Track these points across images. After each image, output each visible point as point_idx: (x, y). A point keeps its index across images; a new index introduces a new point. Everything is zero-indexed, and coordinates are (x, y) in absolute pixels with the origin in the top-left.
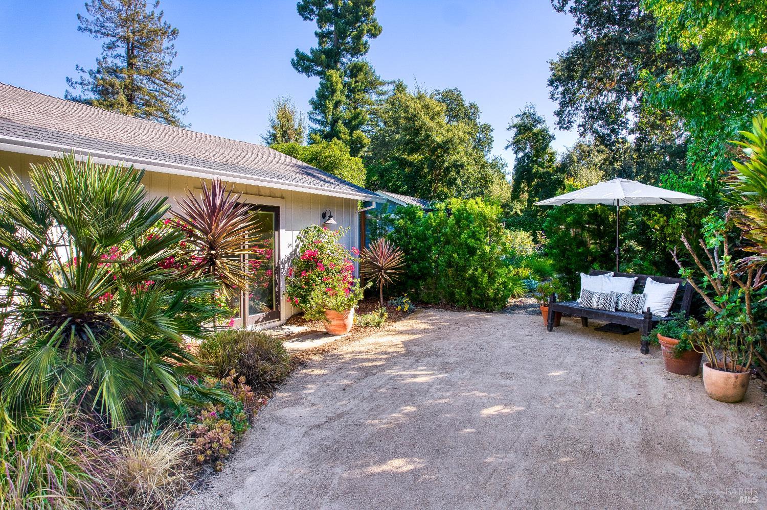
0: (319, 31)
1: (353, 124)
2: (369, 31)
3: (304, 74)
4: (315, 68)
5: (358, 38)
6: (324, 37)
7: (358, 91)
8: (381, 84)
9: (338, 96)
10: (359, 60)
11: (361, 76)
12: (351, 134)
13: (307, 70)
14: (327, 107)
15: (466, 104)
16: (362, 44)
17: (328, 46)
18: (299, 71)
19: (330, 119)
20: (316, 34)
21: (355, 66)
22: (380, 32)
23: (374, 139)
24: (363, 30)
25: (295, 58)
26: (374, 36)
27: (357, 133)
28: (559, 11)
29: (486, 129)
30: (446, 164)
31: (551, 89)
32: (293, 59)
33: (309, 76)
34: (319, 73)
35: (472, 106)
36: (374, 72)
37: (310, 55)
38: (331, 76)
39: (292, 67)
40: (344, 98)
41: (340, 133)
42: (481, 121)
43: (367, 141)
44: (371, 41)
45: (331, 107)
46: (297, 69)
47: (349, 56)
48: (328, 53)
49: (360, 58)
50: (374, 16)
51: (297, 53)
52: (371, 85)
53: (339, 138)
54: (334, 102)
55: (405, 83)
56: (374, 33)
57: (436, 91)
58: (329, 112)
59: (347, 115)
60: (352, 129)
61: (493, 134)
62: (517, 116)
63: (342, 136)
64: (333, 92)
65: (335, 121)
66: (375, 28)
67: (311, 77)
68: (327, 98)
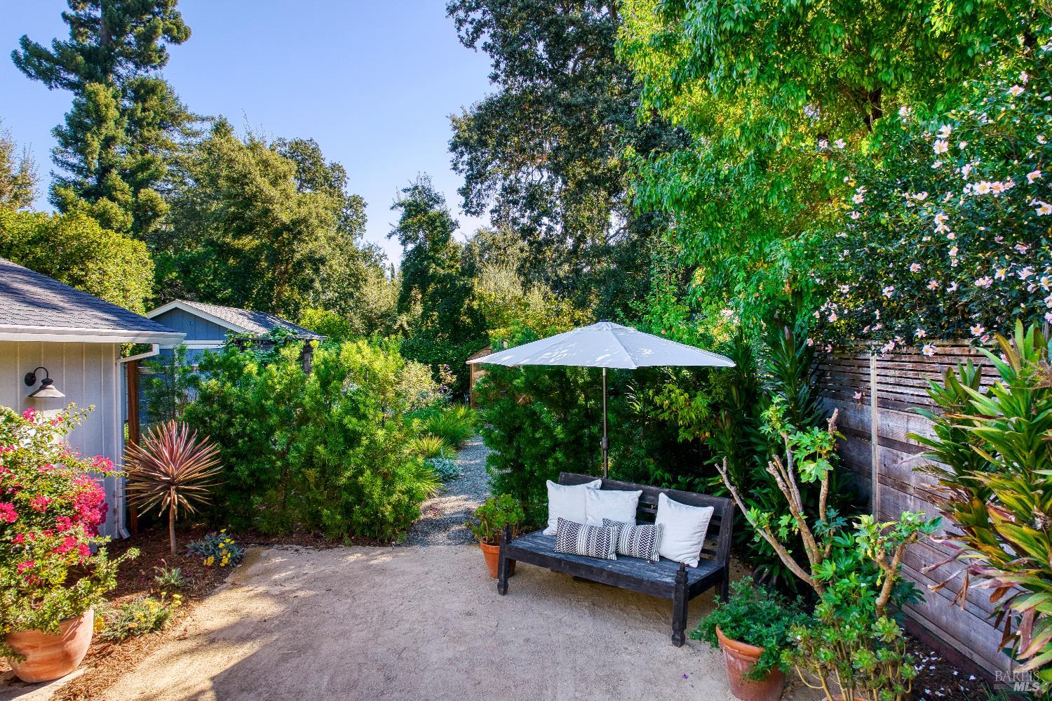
0: (71, 12)
1: (138, 177)
2: (167, 31)
3: (40, 82)
4: (63, 74)
5: (148, 37)
6: (82, 25)
7: (149, 124)
8: (190, 119)
9: (109, 128)
10: (150, 74)
11: (153, 102)
12: (135, 194)
13: (47, 76)
14: (88, 145)
15: (327, 163)
16: (155, 51)
17: (90, 42)
18: (30, 75)
19: (95, 164)
20: (65, 17)
21: (143, 84)
22: (187, 36)
23: (175, 204)
24: (156, 27)
25: (21, 52)
26: (176, 40)
27: (144, 194)
28: (466, 45)
29: (356, 203)
30: (298, 256)
31: (453, 155)
32: (15, 52)
33: (51, 87)
34: (71, 85)
35: (335, 167)
36: (177, 99)
37: (52, 51)
38: (96, 94)
39: (14, 65)
40: (121, 134)
41: (115, 189)
42: (349, 190)
43: (164, 206)
44: (171, 48)
45: (96, 144)
46: (25, 70)
47: (131, 66)
48: (89, 54)
49: (152, 73)
50: (177, 9)
51: (25, 42)
52: (172, 119)
53: (113, 199)
54: (102, 137)
55: (230, 122)
56: (178, 35)
57: (280, 139)
58: (92, 153)
59: (128, 161)
60: (138, 186)
61: (366, 211)
62: (405, 191)
63: (119, 195)
64: (101, 120)
65: (104, 170)
66: (178, 28)
67: (55, 90)
68: (89, 130)
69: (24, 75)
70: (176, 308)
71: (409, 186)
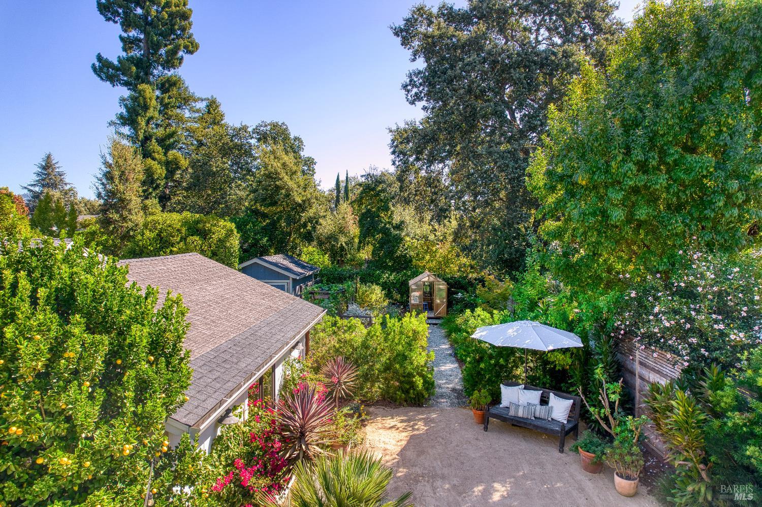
0: (125, 35)
1: (166, 143)
2: (186, 47)
3: (108, 83)
4: (122, 77)
5: (174, 52)
6: (131, 43)
7: (173, 107)
8: (195, 101)
9: (150, 113)
10: (170, 73)
11: (174, 91)
12: (165, 154)
13: (112, 79)
14: (140, 124)
15: (292, 137)
16: (177, 59)
17: (136, 53)
18: (102, 79)
19: (141, 136)
20: (122, 38)
21: (168, 80)
22: (197, 49)
23: (193, 164)
24: (180, 45)
25: (97, 64)
26: (191, 53)
27: (172, 153)
29: (310, 162)
30: (303, 220)
32: (94, 64)
33: (114, 86)
34: (126, 84)
35: (296, 139)
36: (187, 87)
37: (116, 63)
38: (145, 91)
39: (93, 73)
40: (156, 114)
41: (154, 152)
42: (305, 153)
43: (184, 163)
44: (187, 57)
45: (143, 123)
46: (99, 76)
47: (160, 68)
48: (138, 63)
49: (172, 71)
50: (191, 31)
51: (99, 58)
52: (186, 100)
53: (154, 159)
54: (147, 118)
55: (218, 100)
56: (192, 48)
57: (263, 122)
58: (140, 129)
59: (160, 132)
60: (167, 149)
61: (315, 167)
62: (362, 176)
63: (157, 156)
64: (146, 108)
65: (147, 138)
66: (192, 44)
67: (116, 87)
68: (140, 114)
69: (99, 79)
70: (256, 263)
71: (364, 173)
